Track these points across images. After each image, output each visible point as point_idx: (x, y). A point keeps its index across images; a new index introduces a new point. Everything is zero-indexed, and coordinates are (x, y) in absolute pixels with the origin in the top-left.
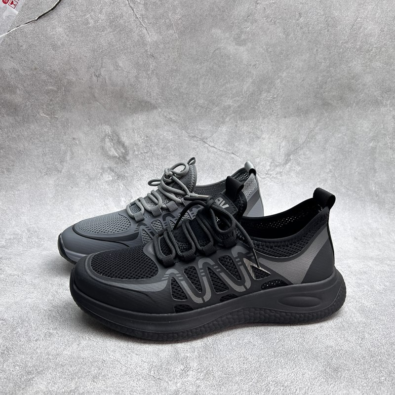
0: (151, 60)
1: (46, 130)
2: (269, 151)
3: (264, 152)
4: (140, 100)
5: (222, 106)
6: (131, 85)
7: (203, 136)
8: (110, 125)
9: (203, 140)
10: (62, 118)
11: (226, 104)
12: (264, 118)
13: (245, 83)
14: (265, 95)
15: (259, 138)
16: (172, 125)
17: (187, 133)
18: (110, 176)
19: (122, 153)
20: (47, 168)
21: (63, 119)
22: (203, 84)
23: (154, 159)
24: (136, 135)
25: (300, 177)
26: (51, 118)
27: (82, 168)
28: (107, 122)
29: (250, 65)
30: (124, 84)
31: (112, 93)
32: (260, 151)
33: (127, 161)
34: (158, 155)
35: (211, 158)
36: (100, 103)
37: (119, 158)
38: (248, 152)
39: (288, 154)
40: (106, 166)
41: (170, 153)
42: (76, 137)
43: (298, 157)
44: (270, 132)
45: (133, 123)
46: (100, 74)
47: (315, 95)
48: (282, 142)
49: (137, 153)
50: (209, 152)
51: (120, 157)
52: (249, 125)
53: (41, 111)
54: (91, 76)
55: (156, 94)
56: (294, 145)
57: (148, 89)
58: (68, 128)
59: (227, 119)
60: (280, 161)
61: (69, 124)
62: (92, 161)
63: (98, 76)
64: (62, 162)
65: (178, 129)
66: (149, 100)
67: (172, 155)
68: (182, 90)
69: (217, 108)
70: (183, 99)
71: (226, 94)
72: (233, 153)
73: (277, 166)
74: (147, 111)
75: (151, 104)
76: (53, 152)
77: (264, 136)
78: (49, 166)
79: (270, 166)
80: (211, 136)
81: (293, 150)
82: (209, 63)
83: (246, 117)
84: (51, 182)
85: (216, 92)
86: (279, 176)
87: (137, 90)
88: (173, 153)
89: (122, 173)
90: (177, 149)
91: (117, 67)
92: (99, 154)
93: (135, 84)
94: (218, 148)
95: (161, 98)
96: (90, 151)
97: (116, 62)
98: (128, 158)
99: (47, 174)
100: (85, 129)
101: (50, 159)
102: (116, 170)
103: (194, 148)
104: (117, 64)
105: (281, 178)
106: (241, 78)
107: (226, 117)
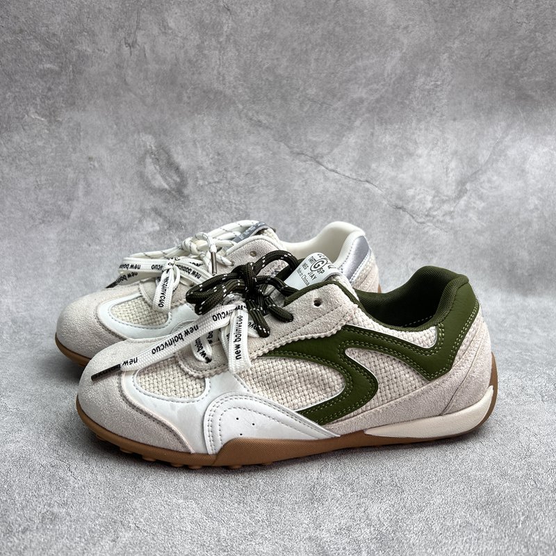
0: (224, 18)
1: (40, 144)
2: (430, 177)
3: (421, 179)
4: (205, 88)
5: (349, 100)
6: (190, 61)
7: (316, 152)
8: (155, 135)
9: (317, 159)
10: (69, 122)
11: (355, 96)
12: (419, 121)
13: (389, 58)
14: (422, 80)
15: (410, 155)
16: (262, 134)
17: (288, 147)
18: (156, 224)
19: (176, 183)
20: (44, 210)
21: (71, 125)
22: (317, 60)
23: (231, 193)
24: (200, 152)
25: (485, 218)
26: (50, 122)
27: (105, 212)
28: (148, 129)
29: (398, 27)
30: (177, 59)
31: (157, 76)
32: (414, 177)
33: (184, 197)
34: (238, 186)
35: (331, 190)
36: (135, 94)
37: (170, 192)
38: (393, 179)
39: (461, 181)
40: (147, 206)
41: (258, 182)
42: (94, 156)
43: (479, 187)
44: (430, 146)
45: (194, 129)
46: (135, 42)
47: (506, 82)
48: (450, 161)
49: (201, 182)
50: (326, 179)
51: (173, 190)
52: (394, 134)
53: (32, 110)
54: (120, 46)
55: (235, 78)
56: (471, 167)
57: (220, 69)
58: (79, 140)
59: (357, 123)
60: (449, 193)
61: (81, 134)
62: (123, 198)
63: (131, 46)
64: (69, 200)
65: (272, 140)
66: (221, 88)
67: (262, 186)
68: (280, 71)
69: (339, 103)
70: (281, 87)
71: (356, 78)
72: (367, 181)
73: (443, 202)
74: (219, 108)
75: (225, 96)
76: (53, 184)
77: (419, 152)
78: (46, 207)
79: (432, 202)
80: (329, 153)
81: (469, 174)
82: (326, 23)
83: (389, 119)
84: (52, 235)
85: (338, 75)
86: (448, 219)
87: (201, 70)
88: (263, 182)
89: (177, 218)
90: (272, 175)
91: (164, 27)
92: (136, 184)
93: (197, 61)
94: (341, 172)
95: (242, 85)
96: (118, 179)
97: (164, 20)
98: (186, 192)
99: (43, 222)
100: (110, 142)
101: (49, 196)
102: (166, 213)
103: (301, 174)
104: (165, 24)
105: (451, 221)
106: (382, 51)
107: (356, 118)
